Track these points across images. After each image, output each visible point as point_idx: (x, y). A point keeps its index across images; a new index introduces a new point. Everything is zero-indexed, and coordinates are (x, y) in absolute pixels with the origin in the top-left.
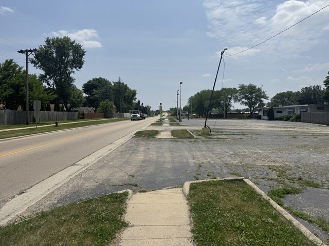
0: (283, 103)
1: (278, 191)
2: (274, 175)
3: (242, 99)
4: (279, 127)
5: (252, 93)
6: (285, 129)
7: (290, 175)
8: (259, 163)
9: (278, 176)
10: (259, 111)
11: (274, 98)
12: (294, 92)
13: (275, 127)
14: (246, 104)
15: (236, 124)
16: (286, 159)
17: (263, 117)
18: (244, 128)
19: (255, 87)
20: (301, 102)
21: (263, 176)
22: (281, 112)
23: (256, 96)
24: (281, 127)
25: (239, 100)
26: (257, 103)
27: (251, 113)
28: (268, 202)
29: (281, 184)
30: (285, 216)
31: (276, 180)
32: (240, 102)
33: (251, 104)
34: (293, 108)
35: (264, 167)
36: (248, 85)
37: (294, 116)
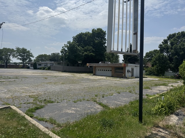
0: (42, 60)
1: (32, 109)
2: (31, 100)
3: (18, 56)
4: (39, 73)
5: (24, 53)
6: (42, 74)
7: (40, 99)
8: (23, 95)
9: (34, 100)
10: (29, 64)
11: (37, 57)
12: (47, 55)
13: (37, 73)
14: (20, 59)
15: (13, 72)
16: (39, 90)
17: (30, 67)
18: (18, 74)
19: (26, 50)
20: (51, 60)
21: (25, 102)
22: (41, 65)
23: (27, 55)
24: (40, 73)
25: (16, 57)
26: (27, 59)
27: (24, 65)
28: (24, 117)
29: (35, 105)
30: (32, 122)
31: (32, 103)
32: (17, 58)
33: (24, 60)
34: (47, 63)
35: (26, 97)
36: (22, 48)
37: (47, 67)
